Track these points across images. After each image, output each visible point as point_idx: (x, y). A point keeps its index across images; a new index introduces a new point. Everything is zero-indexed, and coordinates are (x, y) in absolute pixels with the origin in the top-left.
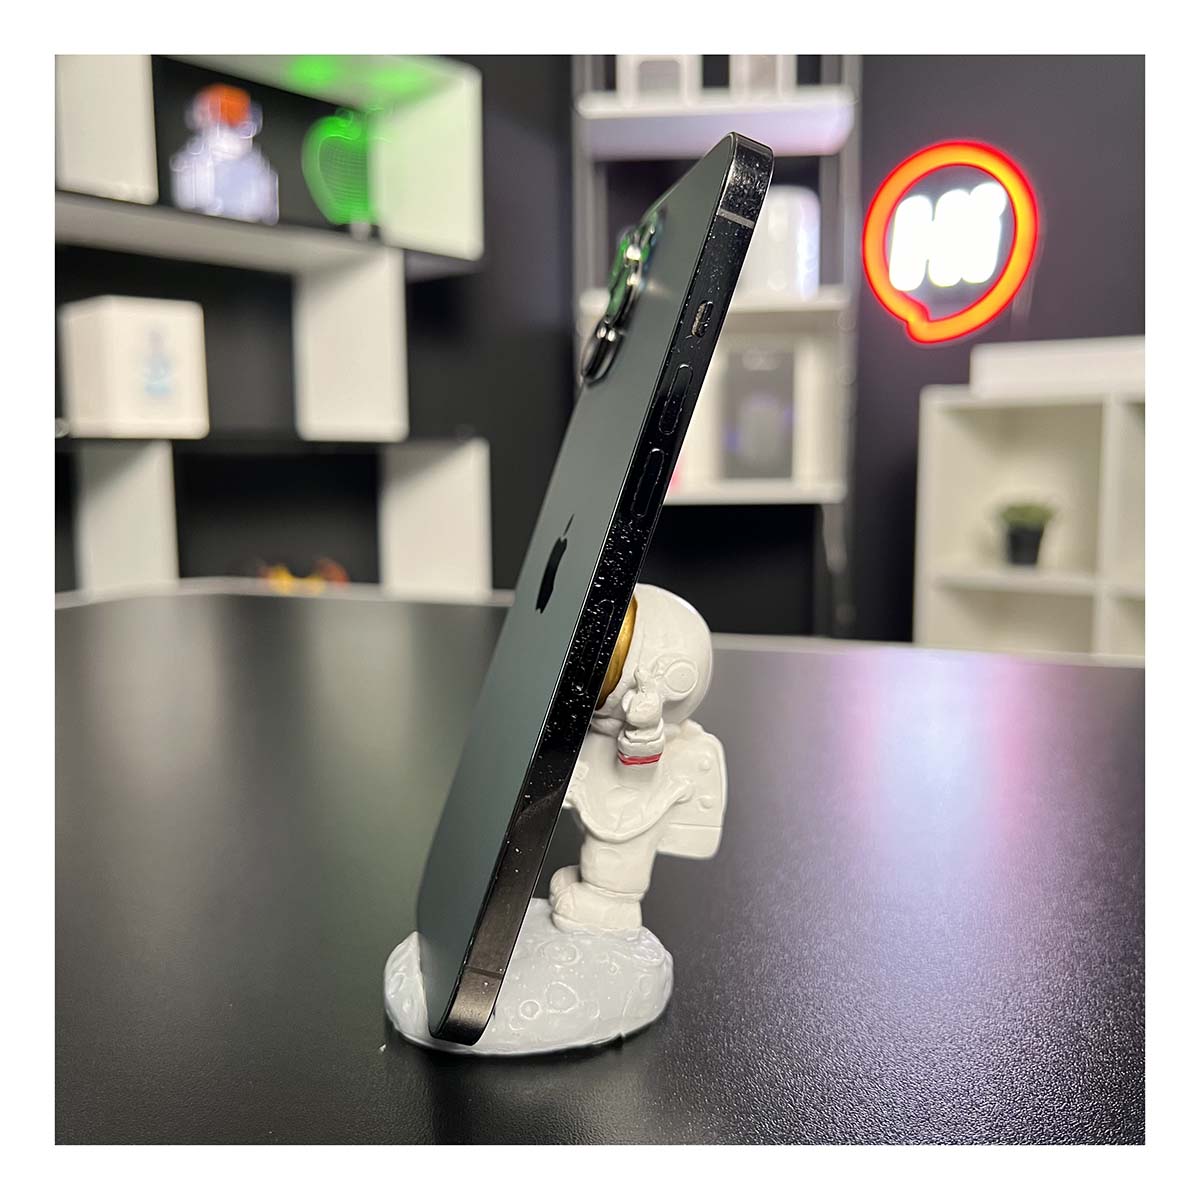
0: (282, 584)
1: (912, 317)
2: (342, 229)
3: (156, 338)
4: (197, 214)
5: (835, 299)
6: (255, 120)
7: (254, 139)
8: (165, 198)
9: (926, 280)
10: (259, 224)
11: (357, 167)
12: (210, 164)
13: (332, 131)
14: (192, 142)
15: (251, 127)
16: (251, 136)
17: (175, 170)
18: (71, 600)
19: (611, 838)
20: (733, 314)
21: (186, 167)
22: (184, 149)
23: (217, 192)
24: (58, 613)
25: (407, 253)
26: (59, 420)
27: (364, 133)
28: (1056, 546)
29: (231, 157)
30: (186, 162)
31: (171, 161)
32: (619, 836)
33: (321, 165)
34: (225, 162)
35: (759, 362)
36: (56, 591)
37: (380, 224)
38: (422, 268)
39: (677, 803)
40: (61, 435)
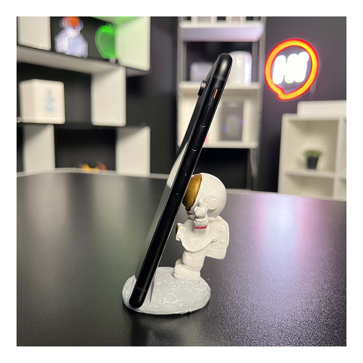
0: (86, 170)
1: (279, 92)
2: (107, 60)
3: (49, 92)
4: (63, 54)
5: (256, 86)
6: (81, 25)
7: (80, 31)
8: (53, 49)
9: (284, 81)
10: (82, 58)
11: (111, 41)
12: (67, 38)
13: (104, 30)
14: (62, 32)
15: (80, 28)
16: (80, 30)
17: (56, 40)
18: (21, 174)
19: (191, 251)
20: (225, 90)
21: (59, 39)
22: (59, 34)
23: (69, 48)
24: (18, 178)
25: (127, 68)
26: (18, 118)
27: (114, 30)
28: (322, 163)
29: (74, 37)
30: (59, 38)
31: (55, 38)
32: (193, 250)
33: (100, 40)
34: (71, 38)
35: (233, 105)
36: (17, 172)
37: (118, 58)
38: (131, 73)
39: (212, 242)
40: (19, 122)
